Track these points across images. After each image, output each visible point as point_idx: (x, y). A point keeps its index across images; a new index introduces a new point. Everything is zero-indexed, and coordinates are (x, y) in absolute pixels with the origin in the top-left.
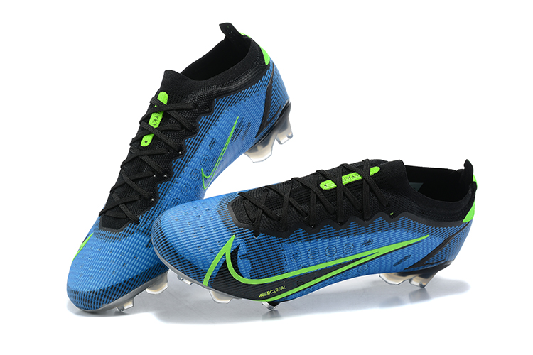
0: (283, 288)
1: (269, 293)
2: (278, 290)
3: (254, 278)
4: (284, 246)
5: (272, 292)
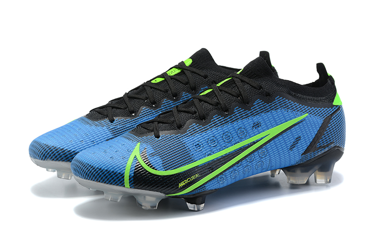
0: (197, 176)
1: (187, 181)
2: (193, 178)
3: (167, 170)
4: (185, 140)
5: (189, 180)
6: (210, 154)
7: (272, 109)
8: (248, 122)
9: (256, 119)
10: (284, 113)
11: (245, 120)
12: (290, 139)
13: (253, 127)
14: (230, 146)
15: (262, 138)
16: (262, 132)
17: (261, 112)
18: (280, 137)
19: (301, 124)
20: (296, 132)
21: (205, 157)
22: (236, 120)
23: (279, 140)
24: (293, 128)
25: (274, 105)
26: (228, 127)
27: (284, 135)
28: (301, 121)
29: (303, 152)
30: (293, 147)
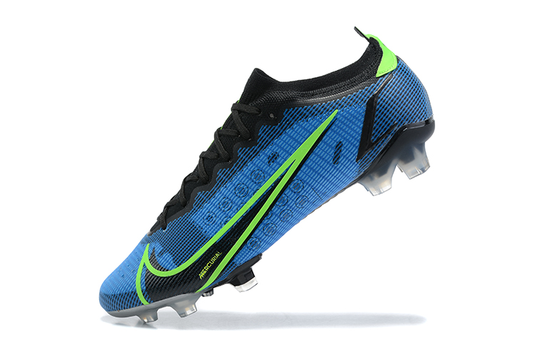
0: (217, 255)
1: (207, 268)
2: (214, 260)
3: (180, 264)
4: (194, 217)
5: (209, 265)
6: (227, 222)
7: (285, 128)
8: (261, 160)
9: (268, 151)
10: (303, 125)
11: (255, 160)
12: (327, 151)
13: (269, 162)
14: (248, 199)
15: (287, 170)
16: (283, 162)
17: (272, 139)
18: (312, 156)
19: (333, 127)
20: (332, 139)
21: (221, 227)
22: (244, 164)
23: (312, 160)
24: (325, 137)
25: (286, 123)
26: (239, 178)
27: (317, 150)
28: (332, 123)
29: (355, 157)
30: (338, 159)
